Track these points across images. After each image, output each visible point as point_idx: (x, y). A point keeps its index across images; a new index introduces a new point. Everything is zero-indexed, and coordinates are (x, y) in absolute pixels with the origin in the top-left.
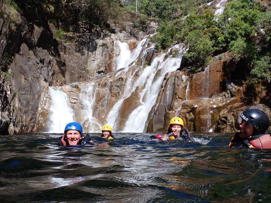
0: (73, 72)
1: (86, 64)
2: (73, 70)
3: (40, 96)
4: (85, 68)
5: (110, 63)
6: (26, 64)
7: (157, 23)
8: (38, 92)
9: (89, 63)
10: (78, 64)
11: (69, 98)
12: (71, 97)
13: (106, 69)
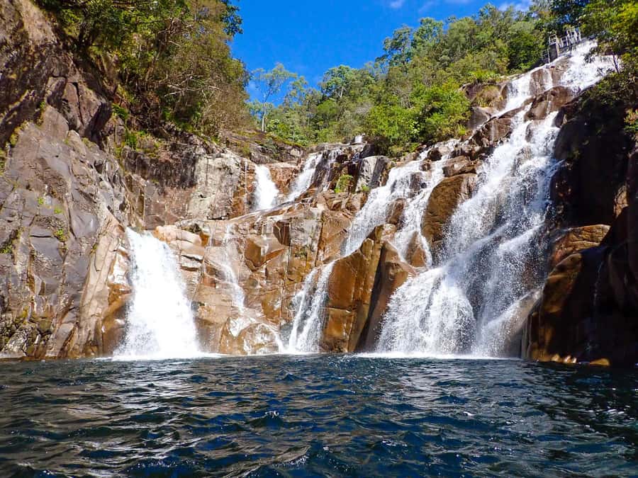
0: (158, 216)
1: (188, 201)
2: (160, 212)
3: (95, 246)
4: (184, 210)
5: (237, 204)
6: (57, 156)
7: (302, 152)
8: (90, 234)
9: (193, 200)
10: (171, 200)
11: (177, 256)
12: (183, 253)
13: (228, 214)
